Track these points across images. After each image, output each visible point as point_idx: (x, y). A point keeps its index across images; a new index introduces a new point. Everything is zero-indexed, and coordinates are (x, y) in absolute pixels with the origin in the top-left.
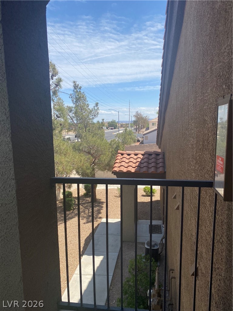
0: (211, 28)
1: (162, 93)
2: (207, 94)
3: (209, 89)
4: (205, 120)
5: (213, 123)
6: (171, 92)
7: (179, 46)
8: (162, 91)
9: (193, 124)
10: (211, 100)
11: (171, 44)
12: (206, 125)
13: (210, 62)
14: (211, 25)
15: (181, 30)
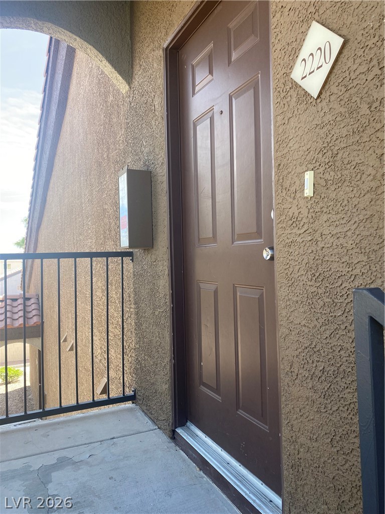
0: (105, 118)
1: (33, 200)
2: (105, 182)
3: (107, 177)
4: (104, 210)
5: (113, 208)
6: (48, 199)
7: (61, 135)
8: (34, 197)
9: (89, 223)
10: (110, 187)
11: (50, 132)
12: (107, 214)
13: (106, 150)
14: (104, 116)
15: (64, 117)
